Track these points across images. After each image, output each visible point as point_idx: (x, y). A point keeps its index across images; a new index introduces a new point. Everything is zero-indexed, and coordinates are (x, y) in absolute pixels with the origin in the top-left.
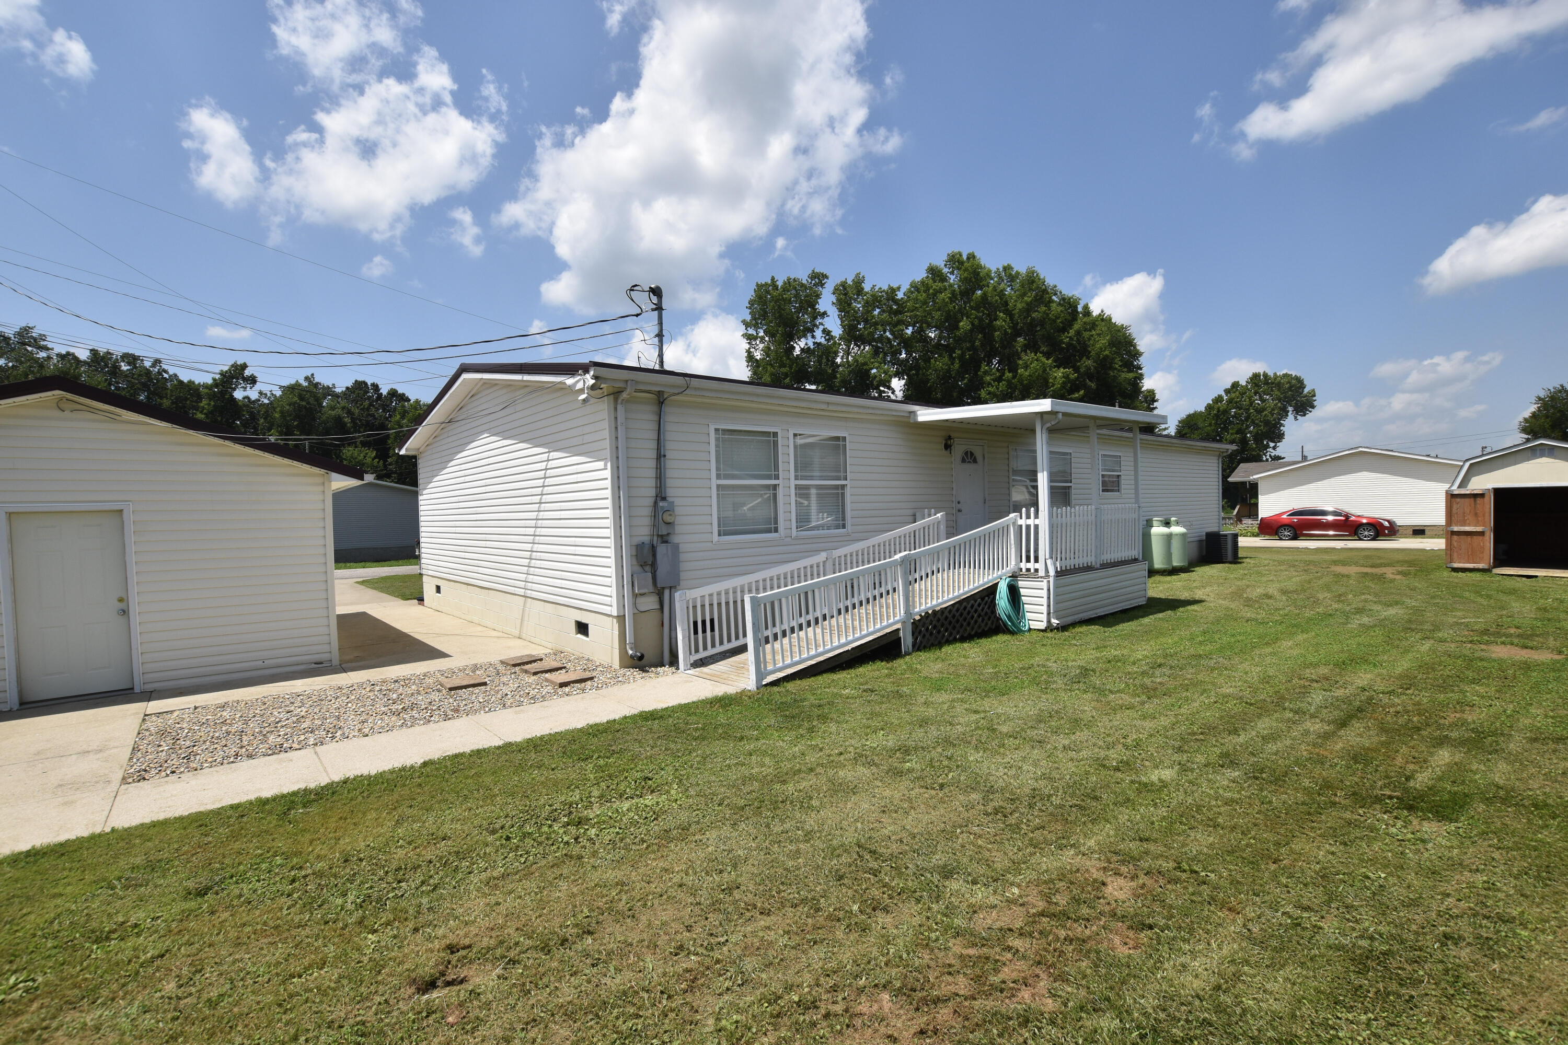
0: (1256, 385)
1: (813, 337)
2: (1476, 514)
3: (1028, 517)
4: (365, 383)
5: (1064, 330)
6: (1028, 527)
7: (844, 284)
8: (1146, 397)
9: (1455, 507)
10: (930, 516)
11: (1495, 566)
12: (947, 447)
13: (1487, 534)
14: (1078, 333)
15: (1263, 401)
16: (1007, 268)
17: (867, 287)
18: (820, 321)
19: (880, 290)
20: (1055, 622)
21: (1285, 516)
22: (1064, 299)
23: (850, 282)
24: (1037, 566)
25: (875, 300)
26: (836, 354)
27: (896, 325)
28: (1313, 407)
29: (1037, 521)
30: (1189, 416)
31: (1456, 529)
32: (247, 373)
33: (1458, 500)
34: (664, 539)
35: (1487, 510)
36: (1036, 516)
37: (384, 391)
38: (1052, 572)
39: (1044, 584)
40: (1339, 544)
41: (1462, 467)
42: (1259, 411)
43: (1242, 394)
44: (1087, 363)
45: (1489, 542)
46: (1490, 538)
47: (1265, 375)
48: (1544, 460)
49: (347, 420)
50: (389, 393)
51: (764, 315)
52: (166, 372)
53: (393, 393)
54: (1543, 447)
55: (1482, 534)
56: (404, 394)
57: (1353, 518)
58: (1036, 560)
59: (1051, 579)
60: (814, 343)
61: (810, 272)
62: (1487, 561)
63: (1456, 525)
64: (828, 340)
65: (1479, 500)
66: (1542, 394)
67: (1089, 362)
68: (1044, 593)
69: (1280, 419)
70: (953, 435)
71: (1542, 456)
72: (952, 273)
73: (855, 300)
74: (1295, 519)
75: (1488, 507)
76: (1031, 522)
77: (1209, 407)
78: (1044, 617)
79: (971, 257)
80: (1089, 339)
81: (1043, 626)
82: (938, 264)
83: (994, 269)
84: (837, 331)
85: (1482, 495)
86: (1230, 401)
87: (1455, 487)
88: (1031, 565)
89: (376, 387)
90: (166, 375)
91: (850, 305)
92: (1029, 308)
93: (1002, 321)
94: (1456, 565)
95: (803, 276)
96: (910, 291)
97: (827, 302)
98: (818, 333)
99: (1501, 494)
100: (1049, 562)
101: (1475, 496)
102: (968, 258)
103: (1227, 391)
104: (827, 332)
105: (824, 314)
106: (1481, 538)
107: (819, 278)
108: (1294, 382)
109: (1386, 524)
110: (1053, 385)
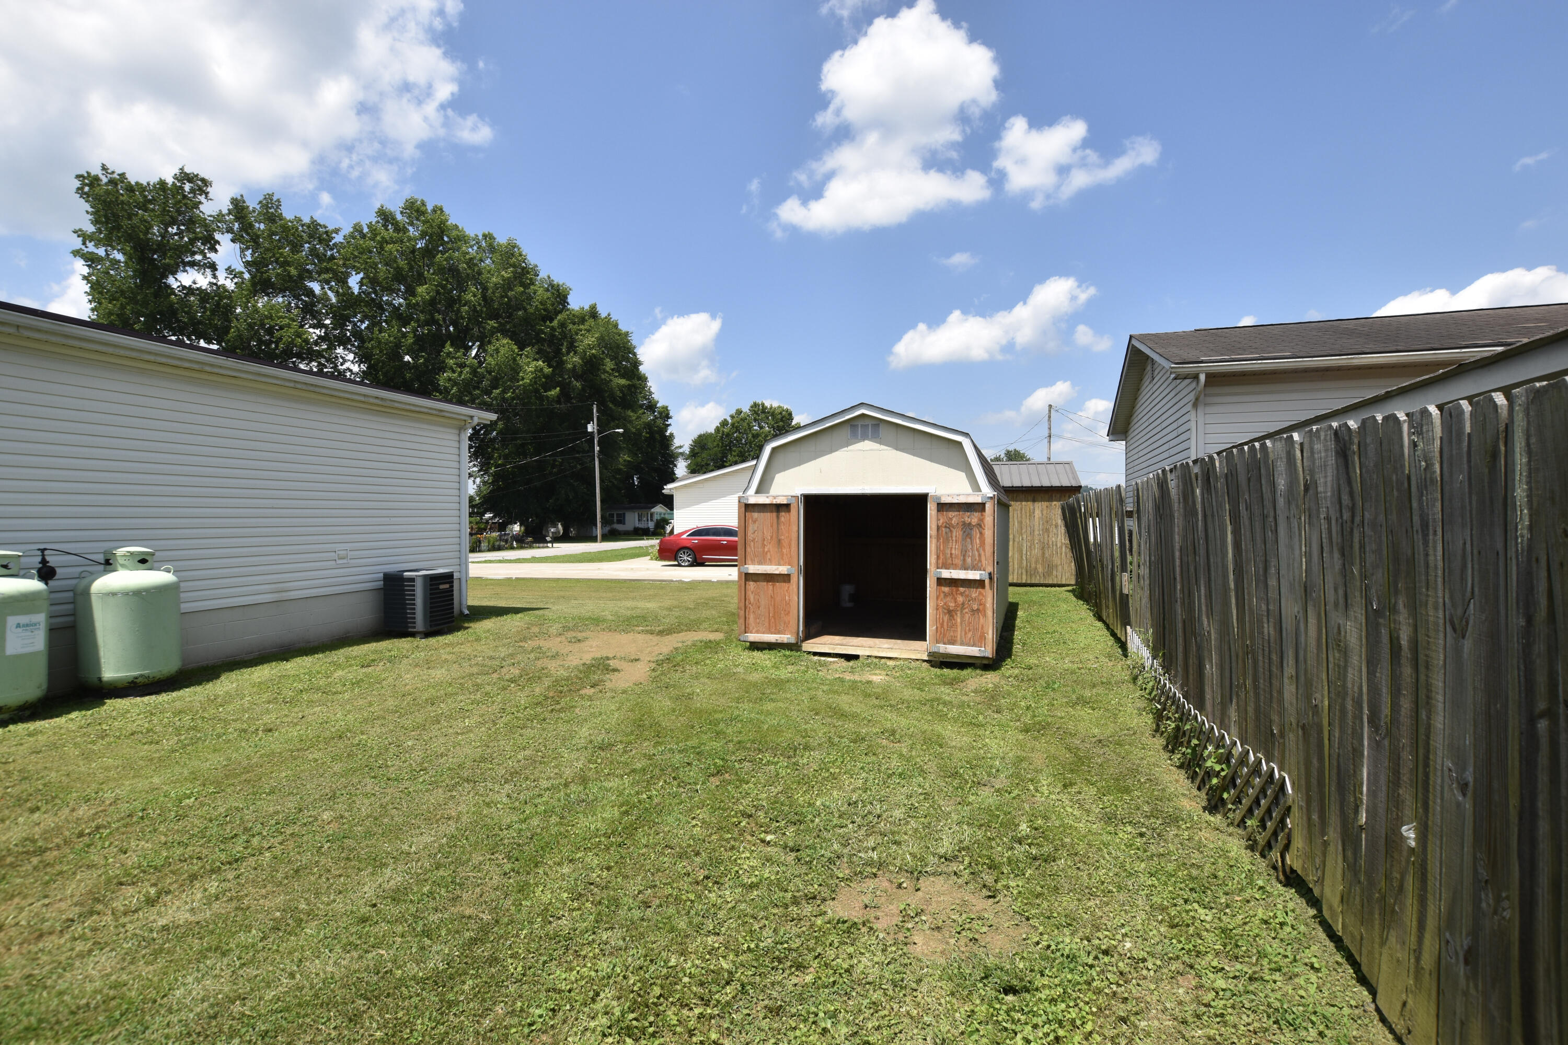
0: (756, 413)
2: (781, 542)
5: (547, 318)
8: (660, 413)
9: (751, 528)
11: (808, 636)
13: (794, 579)
14: (563, 325)
15: (761, 428)
16: (488, 237)
17: (285, 213)
21: (684, 536)
22: (553, 286)
30: (700, 436)
31: (752, 569)
33: (756, 515)
35: (794, 535)
41: (762, 452)
43: (743, 420)
44: (572, 359)
45: (797, 592)
46: (798, 582)
48: (870, 445)
54: (867, 422)
55: (786, 578)
62: (795, 630)
63: (753, 563)
65: (785, 516)
67: (576, 359)
71: (864, 438)
72: (411, 224)
74: (696, 540)
75: (795, 528)
79: (438, 210)
80: (577, 334)
82: (392, 210)
85: (786, 507)
87: (752, 491)
92: (508, 285)
93: (472, 295)
94: (753, 637)
96: (352, 236)
99: (814, 503)
101: (779, 508)
102: (434, 211)
106: (785, 585)
107: (197, 183)
110: (523, 379)
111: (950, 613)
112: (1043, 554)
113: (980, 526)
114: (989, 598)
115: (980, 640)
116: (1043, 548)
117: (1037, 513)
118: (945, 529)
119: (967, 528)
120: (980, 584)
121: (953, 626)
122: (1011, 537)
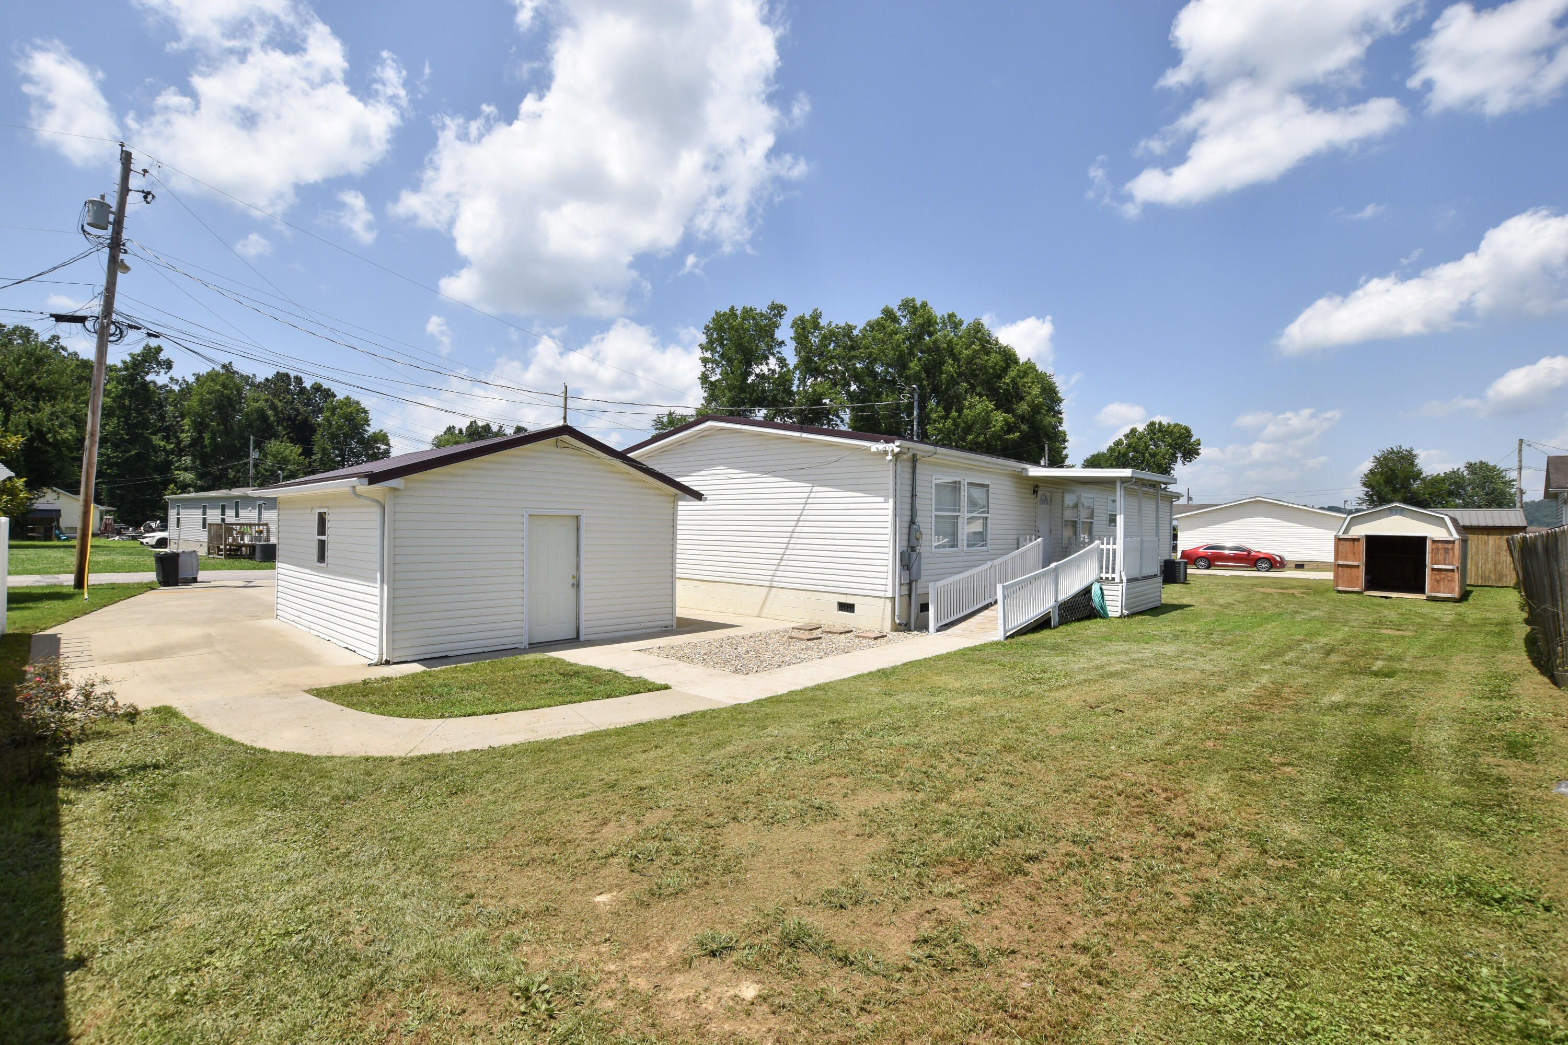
0: (1152, 432)
1: (767, 364)
2: (1354, 553)
3: (1108, 543)
4: (287, 375)
5: (1000, 377)
6: (1108, 550)
7: (802, 319)
9: (1340, 547)
10: (1031, 540)
11: (1366, 590)
12: (1035, 492)
13: (1361, 567)
14: (1013, 380)
15: (1156, 446)
16: (951, 316)
17: (823, 322)
18: (778, 350)
19: (837, 327)
20: (1125, 612)
21: (1201, 550)
22: (1000, 348)
23: (807, 317)
24: (1114, 576)
25: (832, 335)
26: (791, 382)
27: (850, 360)
28: (1198, 454)
29: (1115, 547)
30: (1093, 456)
31: (1341, 563)
32: (162, 356)
33: (1343, 542)
34: (913, 549)
35: (1362, 551)
36: (1114, 543)
37: (308, 384)
38: (1125, 580)
39: (1120, 587)
40: (1246, 574)
41: (1346, 519)
42: (1154, 455)
43: (1140, 439)
44: (1023, 408)
45: (1362, 573)
46: (1363, 569)
47: (1160, 424)
48: (1397, 518)
49: (270, 413)
50: (312, 387)
51: (721, 340)
52: (64, 349)
53: (317, 388)
54: (1398, 509)
55: (1357, 567)
56: (329, 390)
57: (1253, 553)
58: (1114, 572)
59: (1124, 584)
60: (769, 370)
61: (770, 303)
62: (1361, 586)
63: (1341, 561)
64: (782, 368)
65: (1356, 543)
66: (1378, 455)
67: (1025, 407)
68: (1120, 593)
69: (1170, 464)
70: (1039, 484)
71: (1396, 514)
72: (904, 317)
73: (812, 334)
74: (1209, 552)
75: (1361, 547)
76: (1111, 547)
77: (1111, 450)
78: (1119, 609)
79: (924, 305)
80: (1023, 386)
81: (1118, 614)
82: (893, 308)
83: (939, 315)
84: (792, 360)
85: (1358, 540)
86: (1129, 445)
87: (1341, 533)
88: (1110, 576)
89: (299, 380)
90: (64, 353)
91: (807, 337)
93: (949, 367)
94: (1340, 589)
95: (762, 306)
96: (865, 329)
97: (785, 332)
98: (772, 361)
99: (1373, 542)
100: (1123, 573)
101: (1354, 540)
102: (921, 306)
103: (1127, 436)
104: (782, 361)
105: (782, 343)
106: (1357, 569)
107: (778, 310)
108: (1183, 431)
109: (1278, 559)
110: (994, 426)
111: (1438, 581)
112: (1495, 568)
113: (1453, 549)
114: (1457, 576)
115: (1453, 591)
116: (1495, 564)
117: (1491, 542)
118: (1435, 551)
119: (1447, 550)
120: (1453, 570)
121: (1439, 586)
122: (1469, 556)
